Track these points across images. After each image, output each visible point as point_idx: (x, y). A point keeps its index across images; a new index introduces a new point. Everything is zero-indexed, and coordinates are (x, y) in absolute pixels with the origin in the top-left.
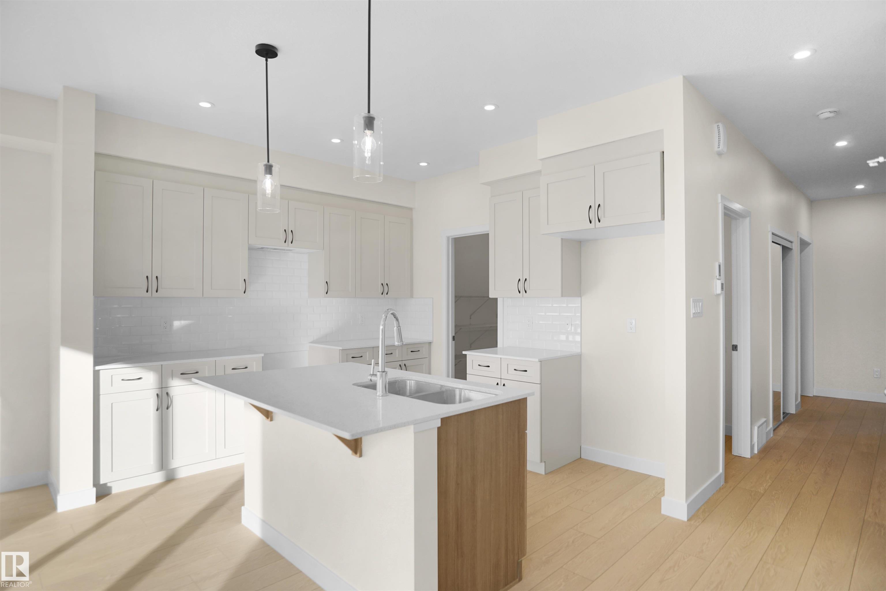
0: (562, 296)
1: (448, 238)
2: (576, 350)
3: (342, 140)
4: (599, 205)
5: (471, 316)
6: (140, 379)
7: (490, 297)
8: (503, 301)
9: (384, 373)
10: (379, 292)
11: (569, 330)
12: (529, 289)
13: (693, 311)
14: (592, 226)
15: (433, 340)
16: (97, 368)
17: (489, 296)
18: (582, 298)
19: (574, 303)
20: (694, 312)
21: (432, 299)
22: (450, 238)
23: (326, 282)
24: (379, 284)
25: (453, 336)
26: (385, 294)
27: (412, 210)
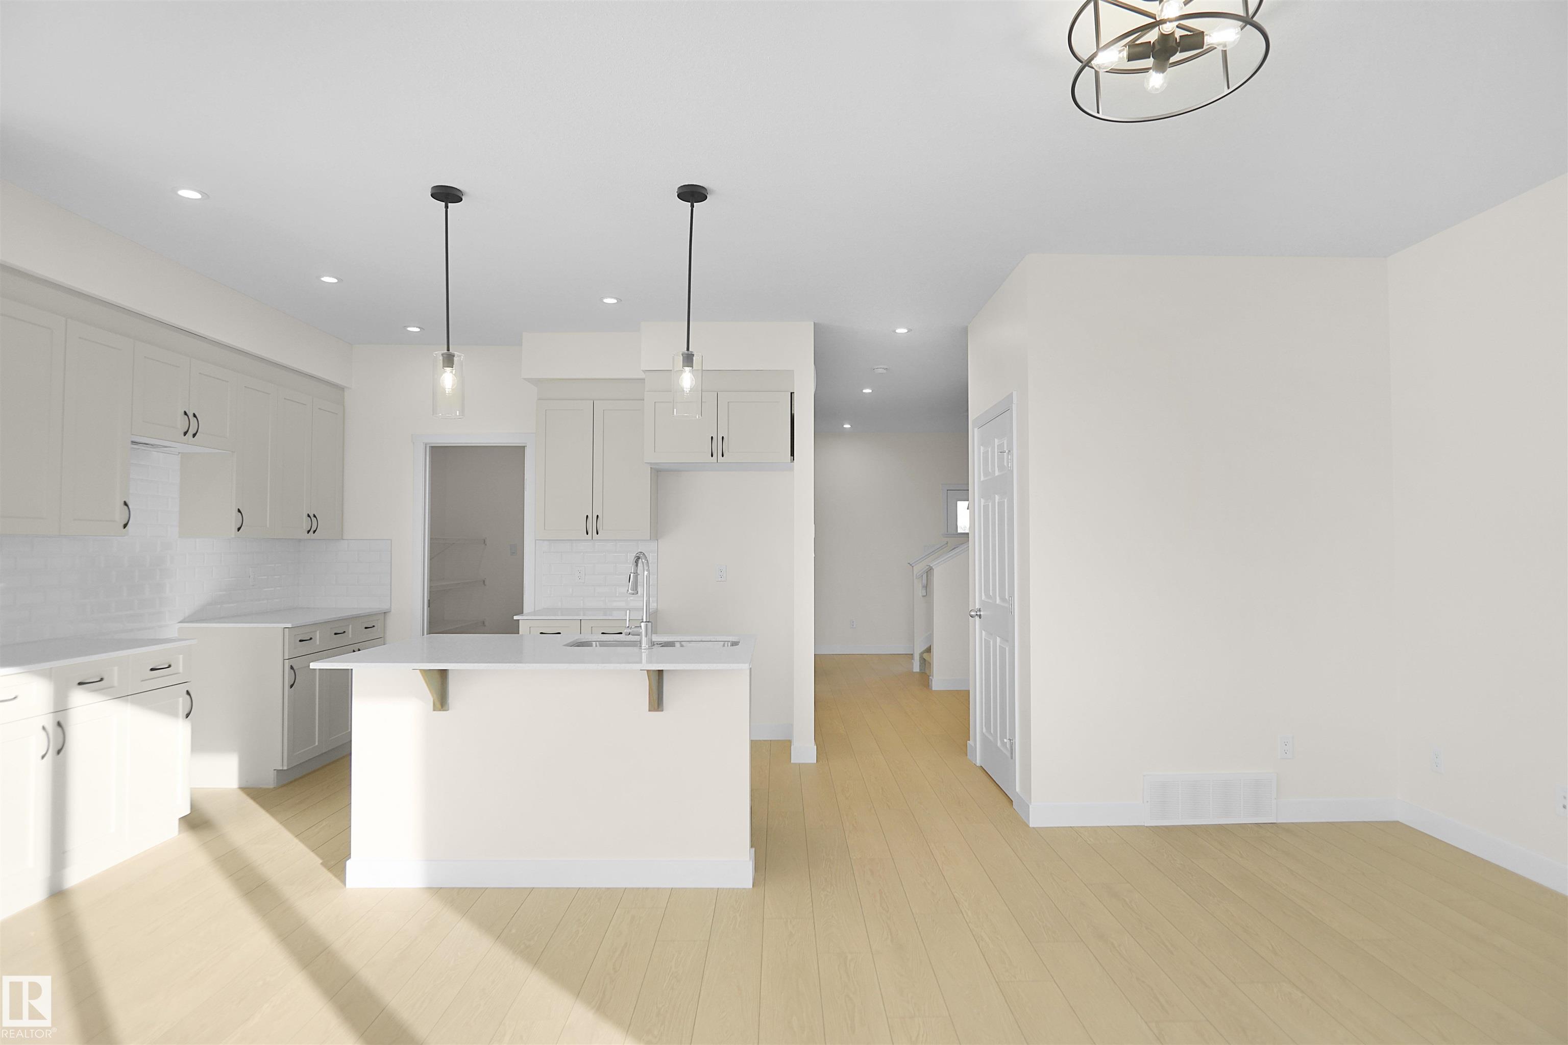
1: (426, 445)
4: (723, 438)
6: (16, 697)
10: (304, 528)
12: (603, 528)
14: (713, 459)
15: (391, 607)
21: (390, 541)
22: (428, 446)
23: (239, 511)
24: (305, 515)
25: (429, 600)
26: (312, 533)
27: (344, 391)
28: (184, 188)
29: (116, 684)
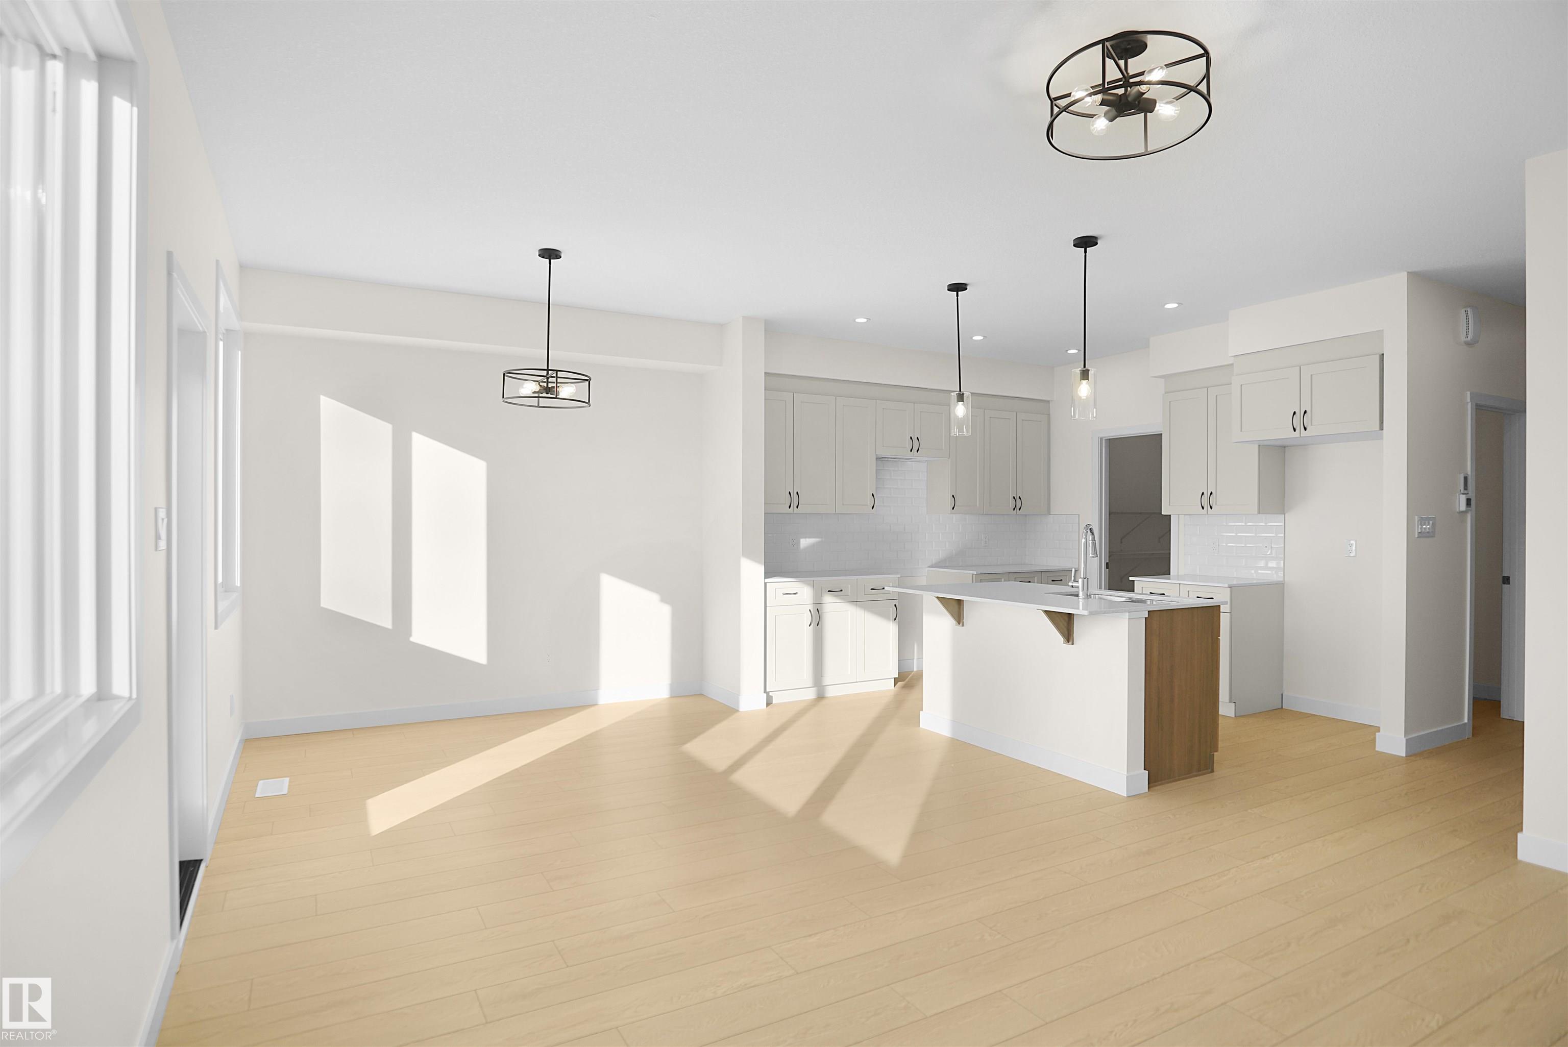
0: (1259, 513)
1: (1101, 439)
2: (1277, 577)
3: (985, 337)
4: (1305, 412)
5: (1121, 540)
6: (796, 593)
7: (1163, 514)
8: (1179, 518)
9: (1086, 580)
10: (1011, 507)
11: (1268, 554)
12: (1216, 504)
13: (1417, 530)
14: (1297, 434)
16: (767, 580)
17: (1161, 513)
18: (1286, 515)
19: (1276, 522)
20: (1420, 531)
21: (1077, 516)
22: (1104, 439)
23: (953, 496)
24: (1011, 498)
25: (1107, 563)
26: (1018, 510)
27: (1049, 403)
28: (858, 318)
29: (850, 594)
